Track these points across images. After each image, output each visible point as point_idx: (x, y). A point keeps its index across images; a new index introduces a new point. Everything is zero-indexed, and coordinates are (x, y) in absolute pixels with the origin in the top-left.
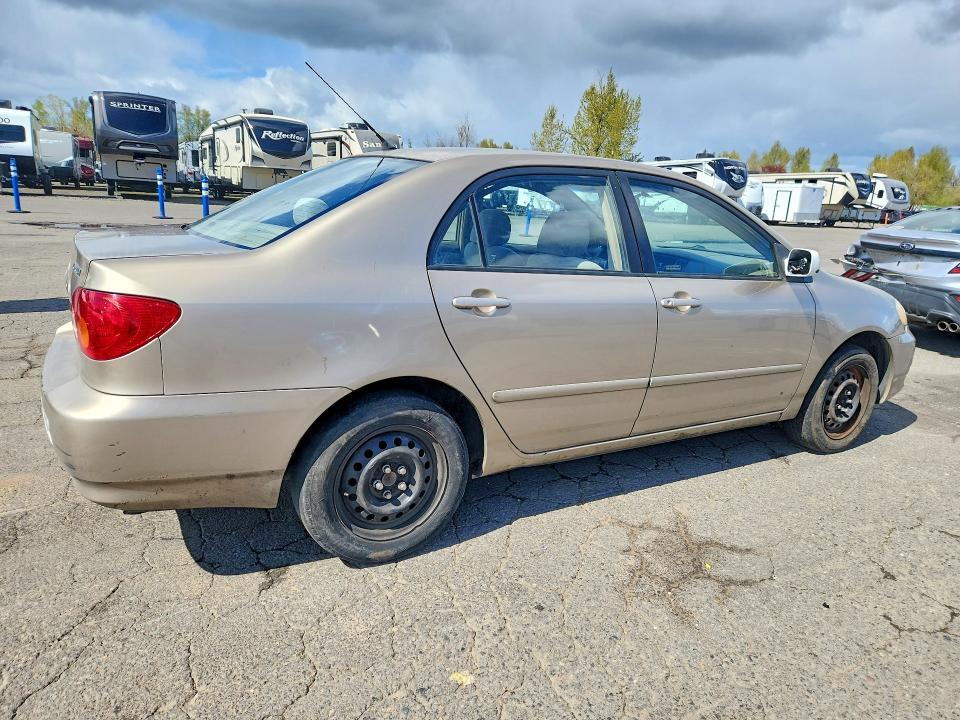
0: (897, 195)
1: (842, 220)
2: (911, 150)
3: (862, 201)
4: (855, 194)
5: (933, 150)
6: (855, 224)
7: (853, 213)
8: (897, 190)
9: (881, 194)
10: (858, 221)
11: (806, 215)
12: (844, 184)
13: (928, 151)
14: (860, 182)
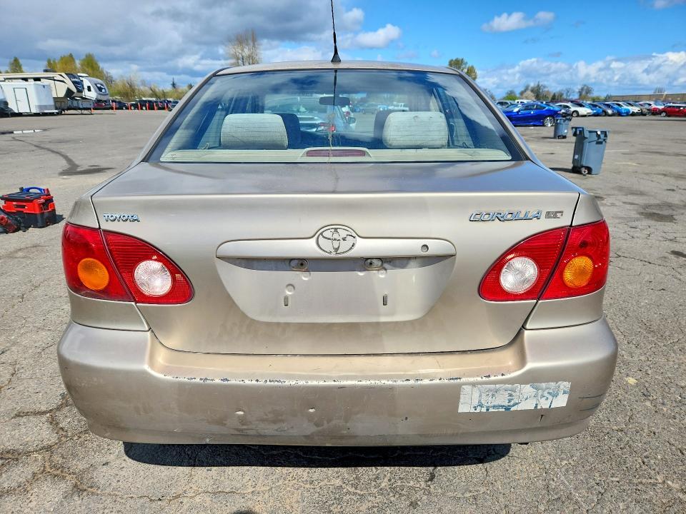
0: (100, 89)
1: (69, 109)
2: (71, 56)
3: (79, 94)
4: (74, 89)
5: (86, 56)
6: (79, 111)
7: (75, 104)
8: (99, 85)
9: (89, 89)
10: (80, 109)
11: (46, 107)
12: (63, 81)
13: (84, 57)
14: (74, 80)
